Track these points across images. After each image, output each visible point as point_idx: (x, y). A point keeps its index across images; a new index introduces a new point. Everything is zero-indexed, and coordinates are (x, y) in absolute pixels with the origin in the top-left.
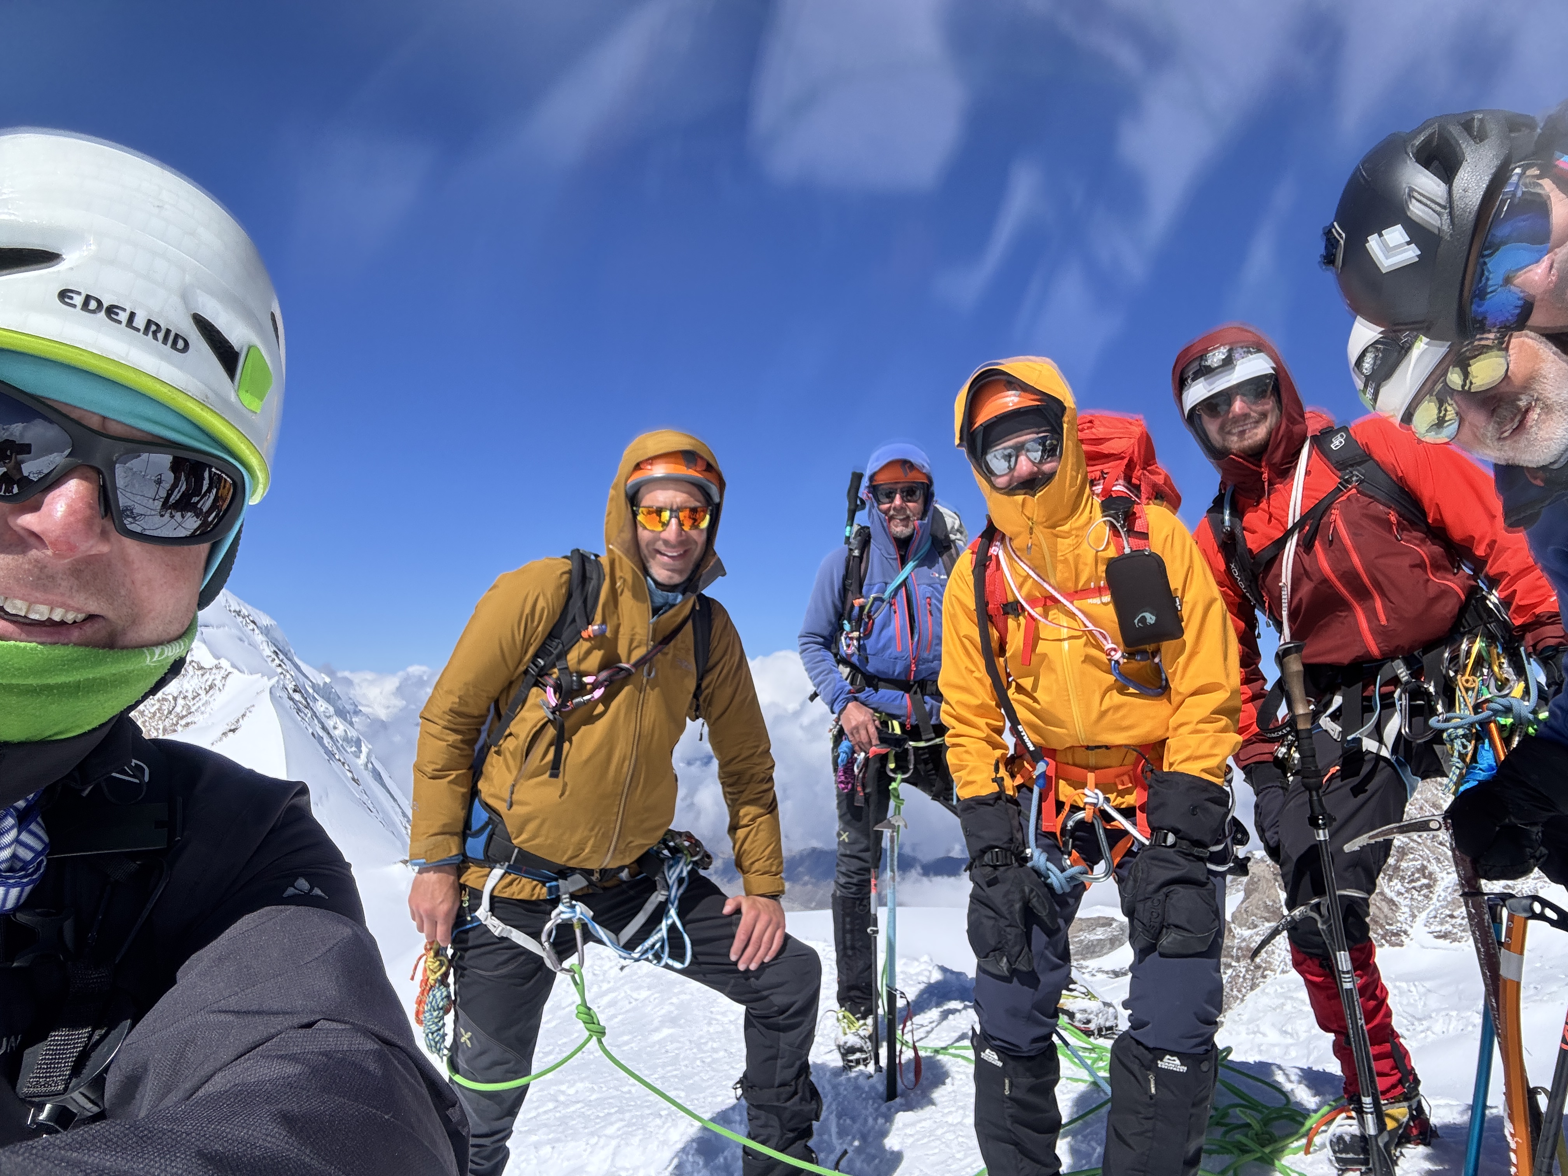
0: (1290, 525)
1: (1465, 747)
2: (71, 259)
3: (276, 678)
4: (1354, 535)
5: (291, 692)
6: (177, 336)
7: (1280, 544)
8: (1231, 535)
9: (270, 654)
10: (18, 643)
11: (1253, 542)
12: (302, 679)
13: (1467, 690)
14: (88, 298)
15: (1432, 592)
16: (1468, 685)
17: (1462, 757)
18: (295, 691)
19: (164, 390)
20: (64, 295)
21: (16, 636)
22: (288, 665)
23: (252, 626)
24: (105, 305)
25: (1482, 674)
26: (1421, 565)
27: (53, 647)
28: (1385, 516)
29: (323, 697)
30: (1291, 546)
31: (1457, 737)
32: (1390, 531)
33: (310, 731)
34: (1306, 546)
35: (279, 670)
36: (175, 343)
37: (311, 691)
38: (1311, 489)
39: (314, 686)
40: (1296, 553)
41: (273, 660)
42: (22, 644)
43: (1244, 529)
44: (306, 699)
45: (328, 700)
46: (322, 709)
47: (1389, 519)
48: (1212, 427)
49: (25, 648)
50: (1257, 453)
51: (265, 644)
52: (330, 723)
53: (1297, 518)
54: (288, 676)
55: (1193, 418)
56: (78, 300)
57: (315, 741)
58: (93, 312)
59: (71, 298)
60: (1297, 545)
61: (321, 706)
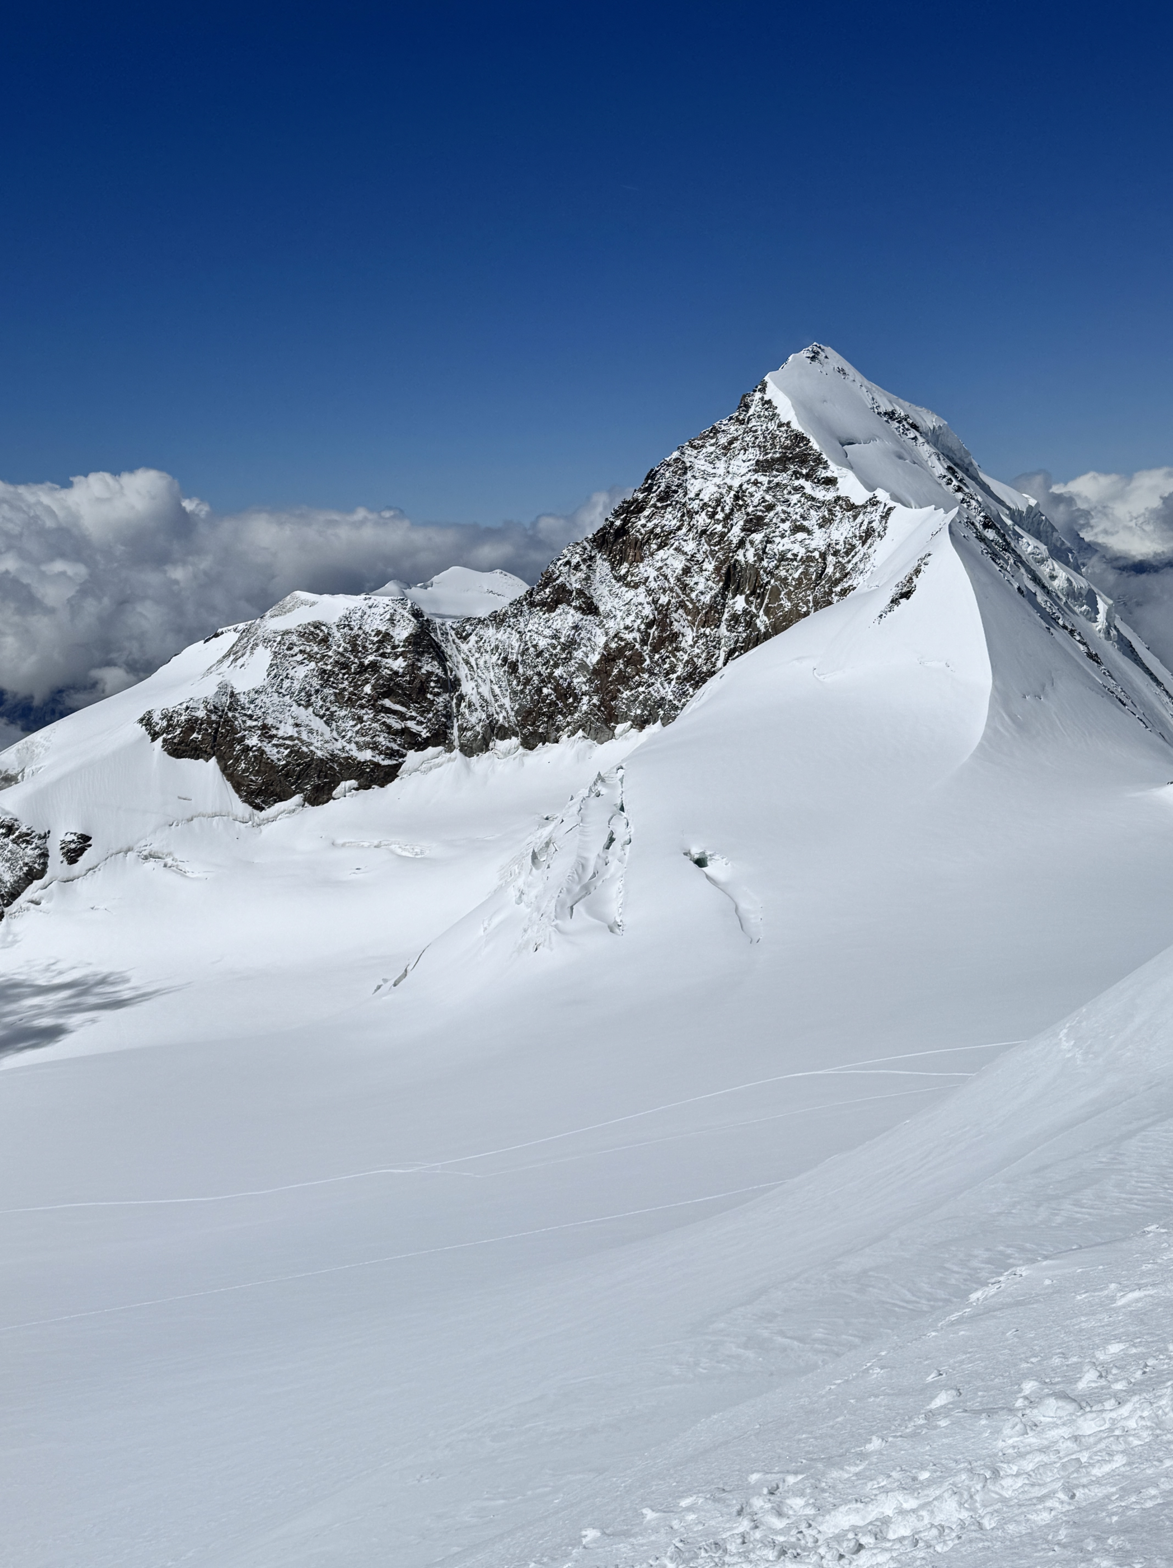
3: (956, 510)
5: (980, 527)
9: (943, 472)
12: (994, 506)
18: (986, 526)
22: (972, 488)
23: (912, 433)
29: (1029, 532)
33: (1016, 586)
35: (960, 496)
37: (1009, 522)
39: (1014, 515)
41: (949, 482)
44: (1003, 536)
45: (1038, 535)
46: (1030, 549)
51: (934, 457)
52: (1044, 571)
54: (974, 503)
57: (1024, 602)
61: (1028, 545)
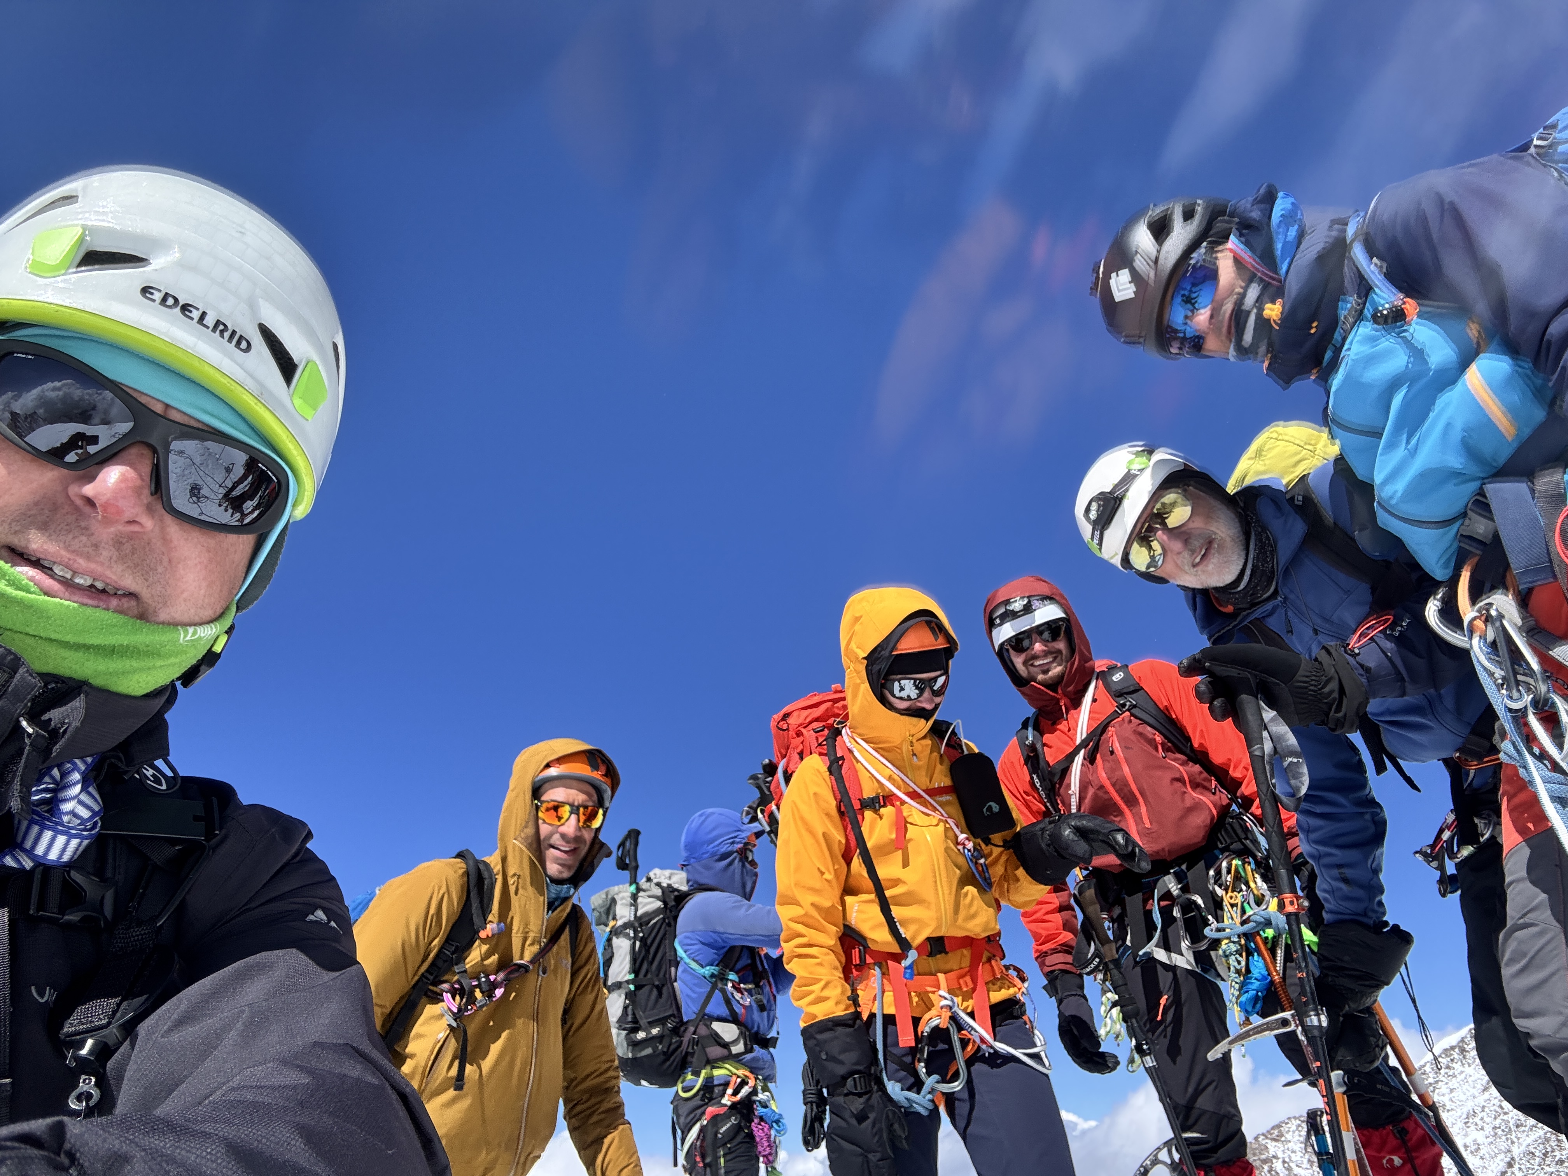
0: (1078, 742)
1: (1239, 963)
2: (158, 263)
4: (1126, 748)
6: (241, 337)
7: (1070, 758)
8: (1033, 748)
10: (62, 601)
11: (1051, 757)
13: (1232, 906)
14: (166, 296)
15: (1188, 803)
16: (1232, 901)
17: (1238, 972)
19: (225, 380)
20: (146, 290)
21: (61, 595)
24: (181, 303)
25: (1241, 890)
26: (1180, 780)
27: (94, 610)
28: (1151, 736)
30: (1079, 759)
31: (1231, 954)
32: (1157, 749)
34: (1091, 759)
36: (238, 343)
38: (1096, 713)
40: (1083, 764)
42: (67, 603)
43: (1045, 745)
47: (1155, 739)
48: (1018, 661)
49: (68, 606)
50: (1054, 685)
53: (1084, 735)
55: (1002, 653)
56: (158, 296)
58: (170, 307)
59: (152, 294)
60: (1084, 758)
